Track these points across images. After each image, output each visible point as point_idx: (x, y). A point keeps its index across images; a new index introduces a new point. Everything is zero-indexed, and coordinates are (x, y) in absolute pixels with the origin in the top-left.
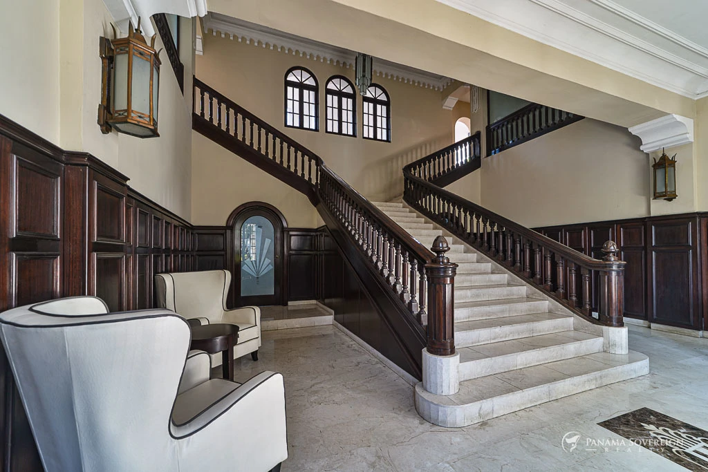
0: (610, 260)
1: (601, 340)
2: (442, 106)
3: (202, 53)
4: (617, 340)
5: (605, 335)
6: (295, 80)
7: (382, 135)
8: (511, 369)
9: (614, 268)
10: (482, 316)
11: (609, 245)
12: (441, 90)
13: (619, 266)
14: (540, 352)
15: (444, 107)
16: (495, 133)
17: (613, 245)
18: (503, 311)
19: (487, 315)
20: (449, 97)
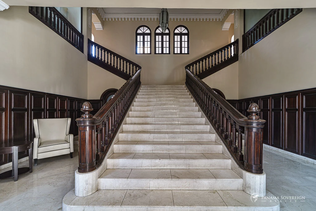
0: (252, 119)
1: (241, 181)
2: (222, 29)
3: (102, 29)
4: (251, 184)
5: (244, 178)
6: (141, 32)
7: (185, 51)
8: (143, 189)
9: (254, 125)
10: (163, 151)
11: (252, 106)
12: (221, 20)
13: (258, 124)
14: (172, 181)
15: (222, 30)
16: (248, 38)
17: (255, 107)
18: (181, 149)
19: (166, 150)
20: (225, 23)
